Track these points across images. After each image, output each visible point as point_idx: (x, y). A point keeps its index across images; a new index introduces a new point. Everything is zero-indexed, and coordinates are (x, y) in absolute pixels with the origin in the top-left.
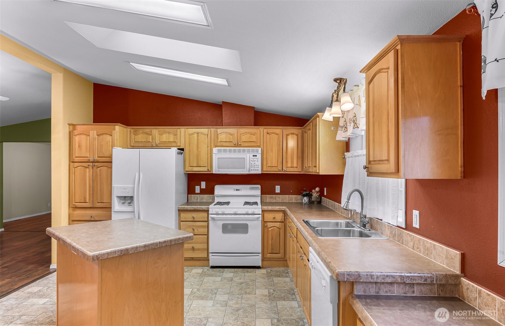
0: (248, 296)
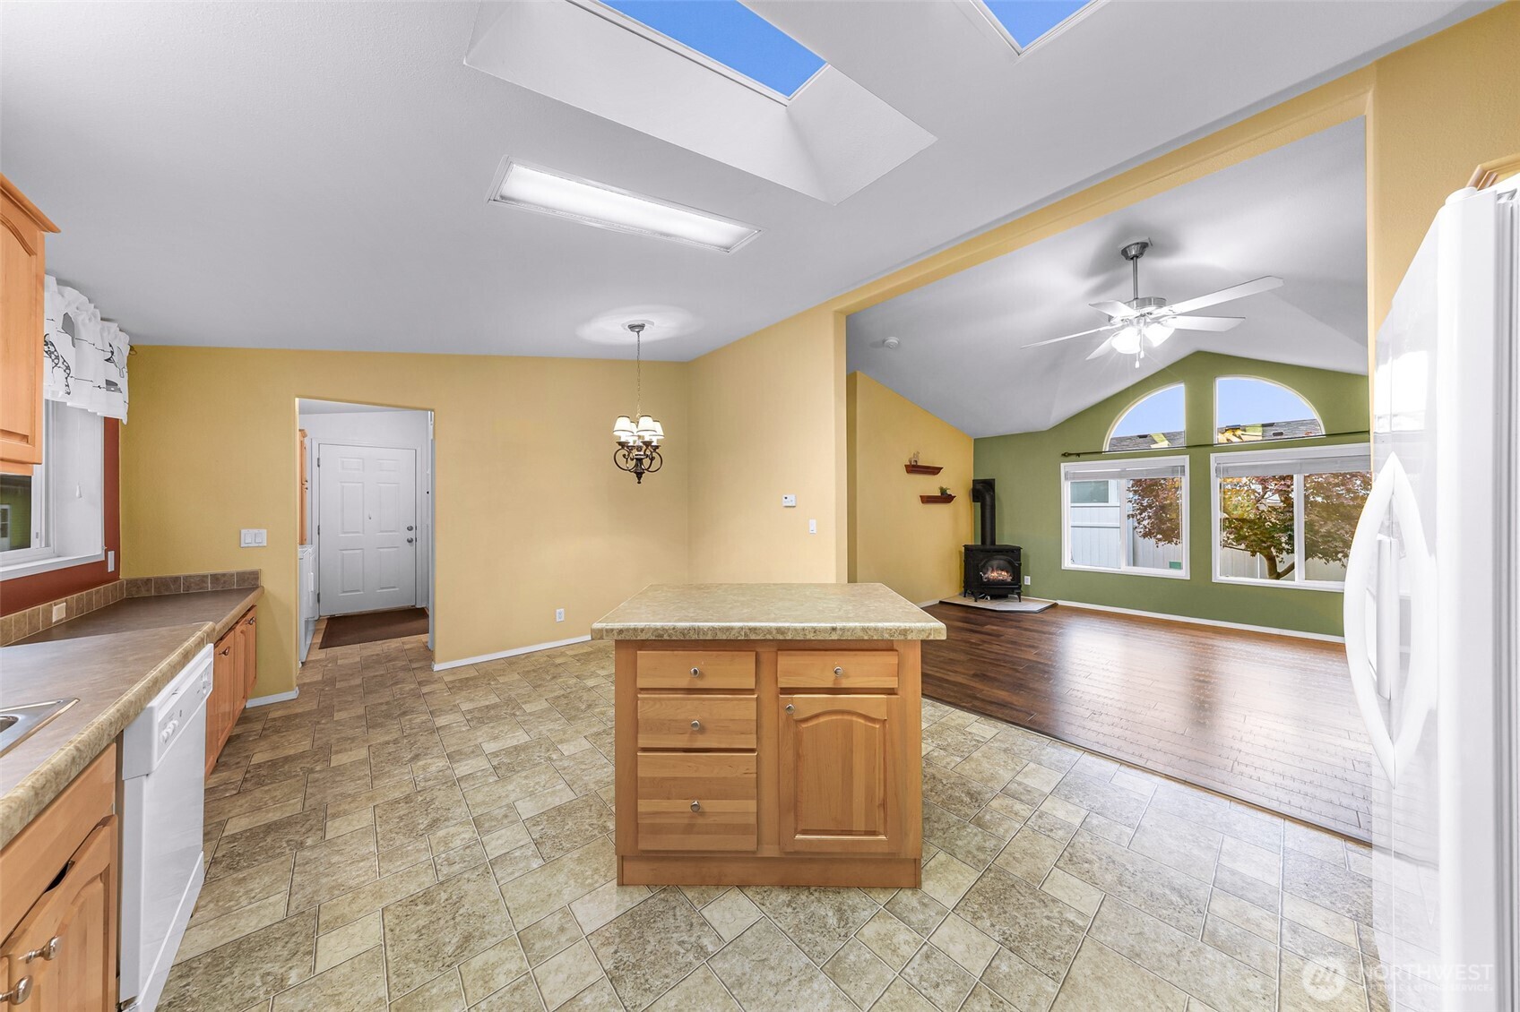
0: (413, 888)
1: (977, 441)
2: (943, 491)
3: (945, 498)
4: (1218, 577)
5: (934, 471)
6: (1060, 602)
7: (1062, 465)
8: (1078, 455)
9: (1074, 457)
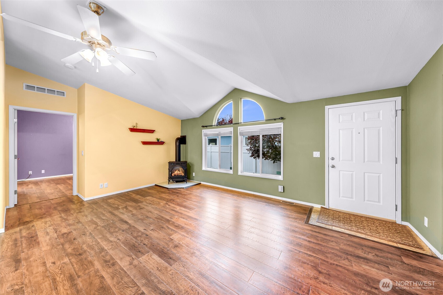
1: (183, 121)
2: (158, 140)
3: (159, 143)
4: (240, 173)
5: (152, 131)
6: (202, 183)
7: (203, 130)
8: (207, 126)
9: (206, 127)
